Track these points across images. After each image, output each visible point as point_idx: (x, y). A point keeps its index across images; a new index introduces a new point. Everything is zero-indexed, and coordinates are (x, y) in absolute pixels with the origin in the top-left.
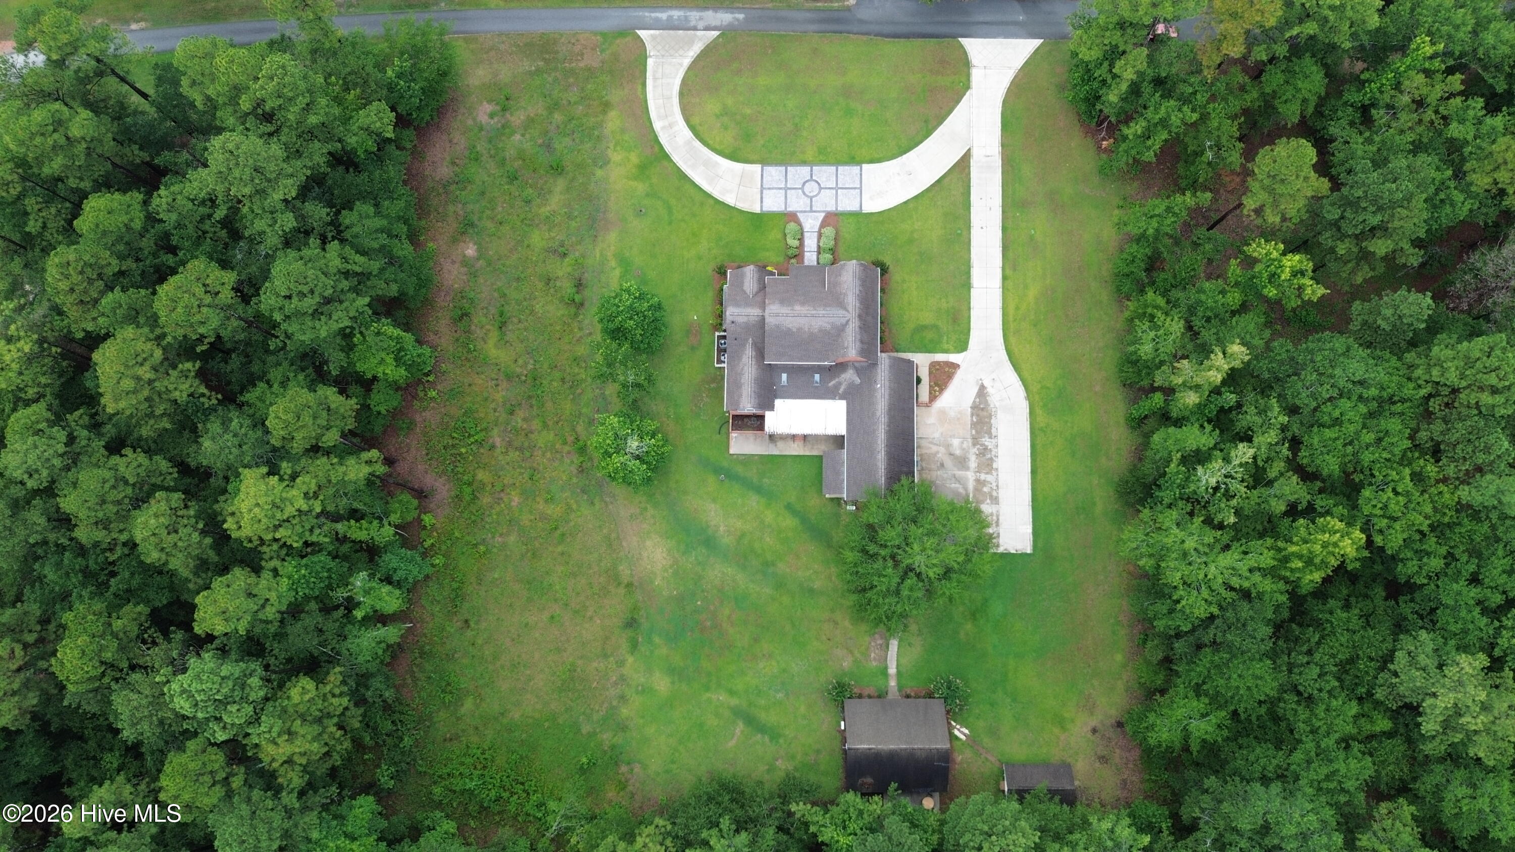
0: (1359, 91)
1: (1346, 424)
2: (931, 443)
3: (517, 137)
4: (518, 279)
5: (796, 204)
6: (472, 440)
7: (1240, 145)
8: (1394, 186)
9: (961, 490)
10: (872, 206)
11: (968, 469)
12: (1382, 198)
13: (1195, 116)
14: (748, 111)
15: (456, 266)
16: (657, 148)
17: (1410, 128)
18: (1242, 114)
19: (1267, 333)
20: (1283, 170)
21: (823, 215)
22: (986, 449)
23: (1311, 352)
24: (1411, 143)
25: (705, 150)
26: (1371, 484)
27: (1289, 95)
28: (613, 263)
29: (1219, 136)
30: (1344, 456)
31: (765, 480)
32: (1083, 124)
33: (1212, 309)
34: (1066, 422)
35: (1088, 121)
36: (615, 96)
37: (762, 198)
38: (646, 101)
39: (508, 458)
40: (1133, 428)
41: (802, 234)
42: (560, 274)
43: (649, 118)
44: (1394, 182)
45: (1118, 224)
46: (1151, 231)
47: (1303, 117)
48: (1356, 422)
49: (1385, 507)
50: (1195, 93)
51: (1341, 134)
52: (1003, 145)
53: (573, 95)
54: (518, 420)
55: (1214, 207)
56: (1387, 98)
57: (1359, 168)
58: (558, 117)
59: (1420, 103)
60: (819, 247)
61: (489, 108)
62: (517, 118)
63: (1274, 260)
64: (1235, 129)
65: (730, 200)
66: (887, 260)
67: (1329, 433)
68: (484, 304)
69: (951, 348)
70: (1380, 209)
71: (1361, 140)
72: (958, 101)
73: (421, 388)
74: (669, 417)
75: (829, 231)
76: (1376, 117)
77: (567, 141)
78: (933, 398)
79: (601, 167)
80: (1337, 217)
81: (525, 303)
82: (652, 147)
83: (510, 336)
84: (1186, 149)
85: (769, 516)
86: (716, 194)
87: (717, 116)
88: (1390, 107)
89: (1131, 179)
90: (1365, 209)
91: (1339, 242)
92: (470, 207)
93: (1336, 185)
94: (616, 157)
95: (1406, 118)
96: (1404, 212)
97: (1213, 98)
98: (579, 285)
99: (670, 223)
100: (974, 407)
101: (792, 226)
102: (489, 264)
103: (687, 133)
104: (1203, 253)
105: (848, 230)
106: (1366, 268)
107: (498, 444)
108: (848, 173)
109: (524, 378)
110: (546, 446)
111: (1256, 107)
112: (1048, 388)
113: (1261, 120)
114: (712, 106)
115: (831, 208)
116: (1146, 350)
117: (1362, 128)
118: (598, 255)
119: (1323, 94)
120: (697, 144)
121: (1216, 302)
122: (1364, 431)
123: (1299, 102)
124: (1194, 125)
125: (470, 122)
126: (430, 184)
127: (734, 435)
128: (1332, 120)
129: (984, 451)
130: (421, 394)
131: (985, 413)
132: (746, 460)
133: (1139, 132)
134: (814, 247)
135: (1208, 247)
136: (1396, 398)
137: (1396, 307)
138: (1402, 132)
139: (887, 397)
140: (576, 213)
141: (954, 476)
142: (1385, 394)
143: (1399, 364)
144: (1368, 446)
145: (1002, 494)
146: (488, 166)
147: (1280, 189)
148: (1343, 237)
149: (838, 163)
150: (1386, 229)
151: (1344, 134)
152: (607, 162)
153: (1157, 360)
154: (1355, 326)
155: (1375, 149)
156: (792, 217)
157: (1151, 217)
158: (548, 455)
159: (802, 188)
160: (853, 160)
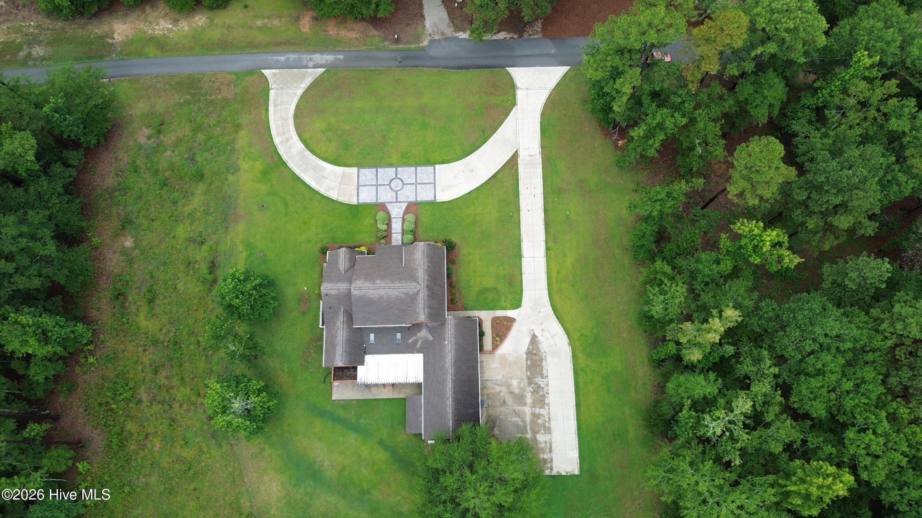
0: (813, 96)
1: (828, 375)
2: (495, 384)
3: (169, 153)
4: (165, 264)
5: (385, 196)
6: (122, 397)
7: (723, 142)
8: (850, 172)
9: (521, 423)
10: (443, 196)
11: (525, 405)
12: (841, 182)
13: (685, 121)
14: (347, 127)
15: (117, 255)
16: (276, 158)
17: (858, 124)
18: (723, 117)
19: (756, 295)
20: (758, 163)
21: (406, 204)
22: (539, 387)
23: (793, 311)
24: (860, 136)
25: (314, 158)
26: (853, 425)
27: (758, 102)
28: (241, 248)
29: (705, 135)
30: (829, 400)
31: (362, 421)
32: (602, 128)
33: (709, 276)
34: (601, 363)
35: (606, 126)
36: (245, 119)
37: (358, 193)
38: (268, 122)
39: (152, 411)
40: (654, 367)
41: (390, 220)
42: (199, 258)
43: (271, 135)
44: (850, 168)
45: (630, 207)
46: (655, 213)
47: (770, 118)
48: (837, 372)
49: (868, 446)
50: (683, 102)
51: (801, 130)
52: (542, 147)
53: (212, 121)
54: (161, 379)
55: (708, 188)
56: (837, 101)
57: (819, 158)
58: (200, 137)
59: (864, 104)
60: (403, 229)
61: (147, 132)
62: (169, 138)
63: (756, 235)
64: (718, 129)
65: (333, 195)
66: (455, 238)
67: (815, 383)
68: (138, 284)
69: (508, 305)
70: (840, 191)
71: (818, 135)
72: (507, 115)
73: (82, 355)
74: (283, 371)
75: (410, 217)
76: (829, 116)
77: (207, 154)
78: (495, 347)
79: (233, 174)
80: (805, 198)
81: (170, 283)
82: (273, 157)
83: (157, 310)
84: (682, 145)
85: (365, 452)
86: (322, 191)
87: (323, 132)
88: (839, 108)
89: (642, 169)
90: (827, 191)
91: (808, 218)
92: (130, 208)
93: (801, 171)
94: (244, 165)
95: (853, 116)
96: (861, 194)
97: (697, 106)
98: (213, 266)
99: (286, 215)
100: (528, 353)
101: (381, 215)
102: (143, 252)
103: (300, 145)
104: (700, 228)
105: (425, 216)
106: (832, 237)
107: (144, 399)
108: (425, 172)
109: (166, 344)
110: (183, 400)
111: (733, 111)
112: (586, 336)
113: (738, 122)
114: (319, 124)
115: (412, 199)
116: (657, 310)
117: (818, 125)
118: (229, 242)
119: (785, 100)
120: (308, 153)
121: (711, 270)
122: (844, 380)
123: (766, 107)
124: (685, 126)
125: (131, 143)
126: (99, 192)
127: (336, 383)
128: (793, 119)
129: (538, 389)
130: (82, 361)
131: (537, 358)
132: (346, 404)
133: (642, 134)
134: (399, 230)
135: (704, 222)
136: (868, 349)
137: (860, 271)
138: (851, 127)
139: (453, 352)
140: (212, 210)
141: (514, 411)
142: (858, 346)
143: (867, 319)
144: (848, 392)
145: (553, 425)
146: (145, 176)
147: (756, 178)
148: (811, 214)
149: (416, 164)
150: (846, 207)
151: (804, 130)
152: (237, 170)
153: (667, 318)
154: (826, 285)
155: (831, 141)
156: (382, 207)
157: (655, 201)
158: (185, 406)
159: (389, 185)
160: (429, 162)
